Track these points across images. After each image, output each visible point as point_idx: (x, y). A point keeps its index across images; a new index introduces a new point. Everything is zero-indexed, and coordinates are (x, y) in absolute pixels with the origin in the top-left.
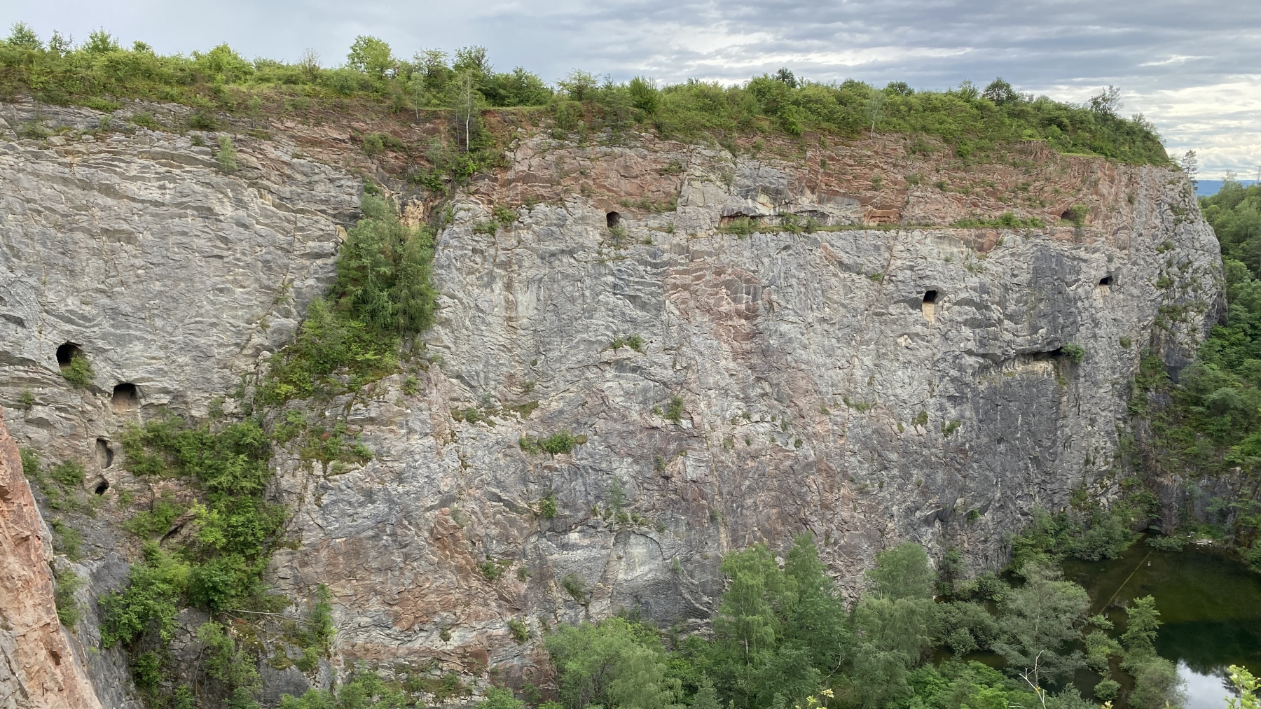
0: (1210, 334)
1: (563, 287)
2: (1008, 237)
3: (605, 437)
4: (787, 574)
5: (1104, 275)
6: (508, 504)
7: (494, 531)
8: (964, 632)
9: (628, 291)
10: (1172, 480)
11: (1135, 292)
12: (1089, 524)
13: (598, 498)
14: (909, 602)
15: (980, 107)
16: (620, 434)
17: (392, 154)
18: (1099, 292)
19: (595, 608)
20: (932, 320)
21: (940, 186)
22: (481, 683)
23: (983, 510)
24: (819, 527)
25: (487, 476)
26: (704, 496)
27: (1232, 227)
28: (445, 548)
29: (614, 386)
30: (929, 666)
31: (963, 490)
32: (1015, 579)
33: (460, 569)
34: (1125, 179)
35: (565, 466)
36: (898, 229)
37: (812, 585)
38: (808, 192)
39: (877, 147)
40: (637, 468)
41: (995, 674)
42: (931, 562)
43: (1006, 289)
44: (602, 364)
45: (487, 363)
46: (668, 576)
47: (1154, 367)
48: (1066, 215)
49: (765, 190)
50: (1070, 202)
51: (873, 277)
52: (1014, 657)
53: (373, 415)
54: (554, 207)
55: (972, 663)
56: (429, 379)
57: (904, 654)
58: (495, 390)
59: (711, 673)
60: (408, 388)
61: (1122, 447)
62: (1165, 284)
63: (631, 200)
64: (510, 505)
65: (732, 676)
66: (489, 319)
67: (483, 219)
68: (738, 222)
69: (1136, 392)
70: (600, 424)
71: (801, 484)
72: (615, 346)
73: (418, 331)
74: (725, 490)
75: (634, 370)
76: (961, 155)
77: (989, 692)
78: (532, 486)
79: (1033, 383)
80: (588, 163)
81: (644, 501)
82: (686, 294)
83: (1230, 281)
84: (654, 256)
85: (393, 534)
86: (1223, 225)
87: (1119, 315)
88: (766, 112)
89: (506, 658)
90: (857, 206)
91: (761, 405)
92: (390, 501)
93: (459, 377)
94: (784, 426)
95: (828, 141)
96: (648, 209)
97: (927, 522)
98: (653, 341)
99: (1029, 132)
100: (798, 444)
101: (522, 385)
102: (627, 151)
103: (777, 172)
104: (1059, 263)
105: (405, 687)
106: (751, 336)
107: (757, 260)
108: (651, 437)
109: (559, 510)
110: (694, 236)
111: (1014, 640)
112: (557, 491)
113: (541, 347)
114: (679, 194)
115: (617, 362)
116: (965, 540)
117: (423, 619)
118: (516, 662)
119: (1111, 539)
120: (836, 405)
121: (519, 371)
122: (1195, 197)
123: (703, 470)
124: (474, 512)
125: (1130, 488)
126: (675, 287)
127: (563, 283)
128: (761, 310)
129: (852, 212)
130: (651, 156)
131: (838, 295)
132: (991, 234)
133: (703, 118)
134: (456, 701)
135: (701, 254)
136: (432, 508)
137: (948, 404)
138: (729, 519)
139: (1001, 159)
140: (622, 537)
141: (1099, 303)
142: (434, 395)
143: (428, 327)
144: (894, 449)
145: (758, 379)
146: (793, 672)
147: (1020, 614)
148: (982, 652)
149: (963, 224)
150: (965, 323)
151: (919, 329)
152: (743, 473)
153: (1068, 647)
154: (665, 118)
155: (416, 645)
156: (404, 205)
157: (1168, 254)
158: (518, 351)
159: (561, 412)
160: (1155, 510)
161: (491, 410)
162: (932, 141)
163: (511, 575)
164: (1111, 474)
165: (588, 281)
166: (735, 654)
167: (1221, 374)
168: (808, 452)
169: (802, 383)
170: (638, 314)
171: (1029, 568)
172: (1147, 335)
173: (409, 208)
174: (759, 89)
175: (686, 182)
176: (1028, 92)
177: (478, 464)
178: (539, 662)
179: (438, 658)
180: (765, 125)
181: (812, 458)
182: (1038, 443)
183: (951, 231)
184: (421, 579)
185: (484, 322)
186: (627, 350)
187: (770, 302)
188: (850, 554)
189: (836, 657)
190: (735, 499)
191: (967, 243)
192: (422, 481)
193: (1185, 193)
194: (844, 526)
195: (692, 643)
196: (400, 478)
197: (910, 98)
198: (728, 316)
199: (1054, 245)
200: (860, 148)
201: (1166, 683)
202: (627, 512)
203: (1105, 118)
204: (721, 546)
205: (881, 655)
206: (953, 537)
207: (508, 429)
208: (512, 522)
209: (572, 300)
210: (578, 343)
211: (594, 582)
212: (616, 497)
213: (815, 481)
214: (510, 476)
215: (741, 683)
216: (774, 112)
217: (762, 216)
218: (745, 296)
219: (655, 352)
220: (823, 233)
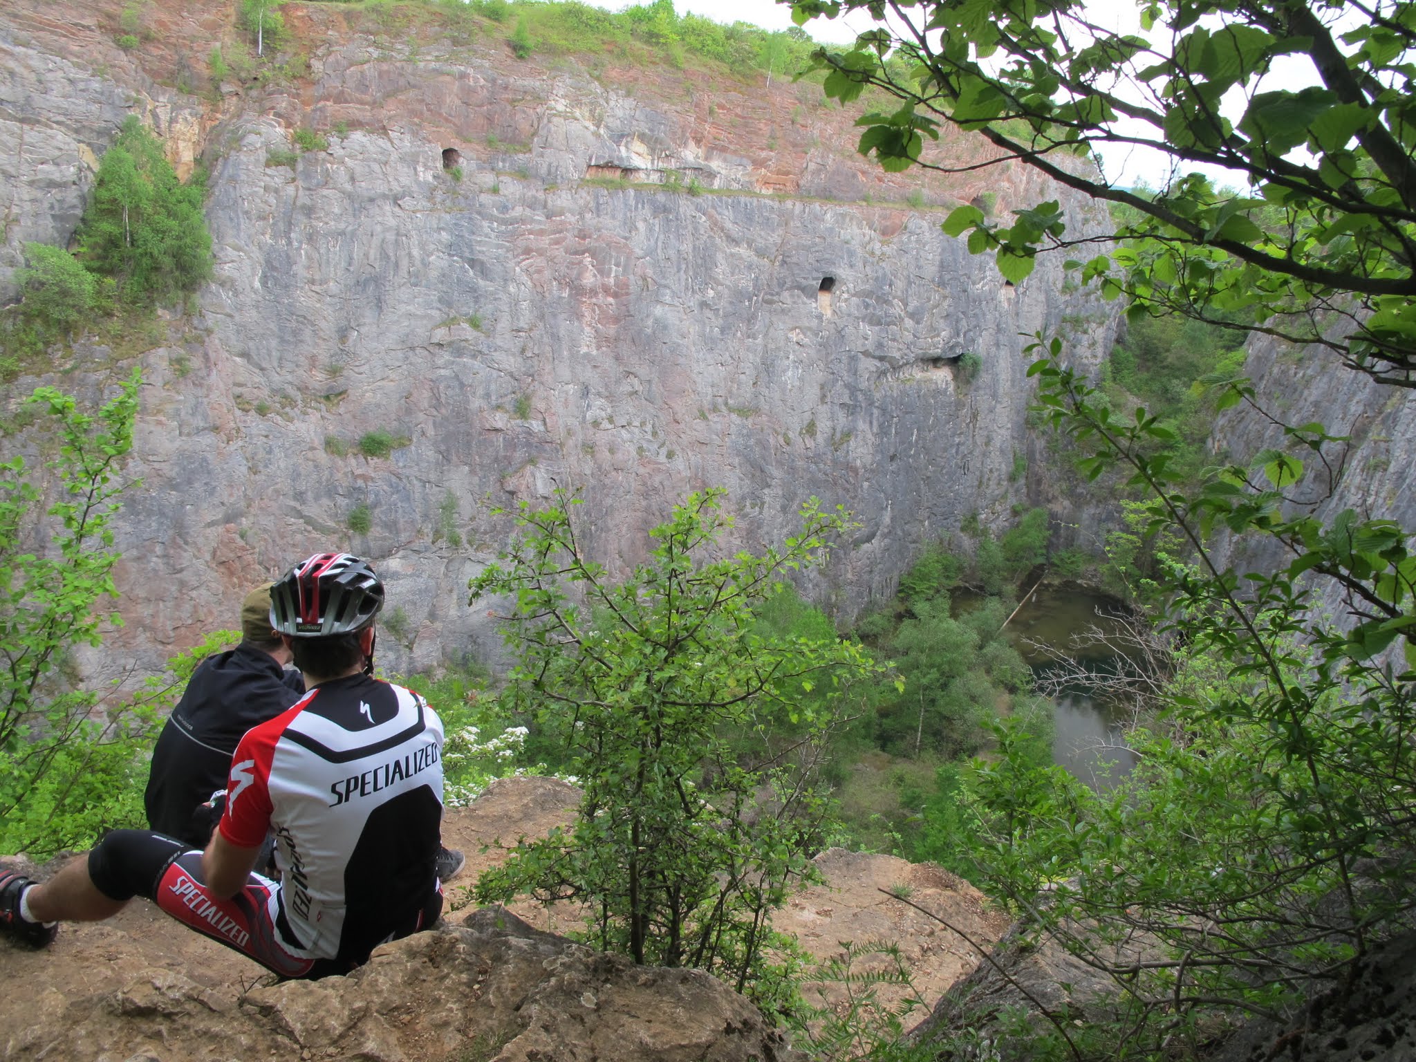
2: (914, 221)
3: (435, 440)
6: (310, 521)
7: (294, 555)
9: (467, 252)
10: (1061, 507)
11: (1039, 296)
16: (454, 436)
18: (1003, 294)
19: (420, 650)
20: (827, 314)
25: (283, 485)
28: (231, 574)
35: (382, 475)
36: (795, 200)
38: (692, 144)
39: (774, 99)
40: (474, 480)
43: (909, 282)
44: (432, 346)
48: (977, 201)
49: (642, 137)
50: (980, 187)
51: (765, 256)
54: (374, 137)
56: (206, 356)
58: (292, 376)
60: (180, 368)
61: (1016, 470)
63: (474, 134)
67: (280, 147)
68: (607, 174)
69: (1033, 409)
70: (428, 423)
72: (450, 324)
73: (191, 291)
75: (473, 355)
78: (340, 500)
79: (931, 392)
81: (482, 521)
82: (541, 262)
84: (502, 209)
85: (165, 556)
87: (1022, 321)
88: (645, 40)
90: (748, 168)
91: (628, 407)
93: (246, 356)
94: (655, 433)
95: (718, 84)
96: (496, 149)
98: (498, 319)
100: (670, 455)
101: (327, 369)
103: (657, 115)
106: (618, 320)
108: (492, 440)
109: (377, 530)
110: (553, 186)
114: (536, 133)
115: (451, 344)
120: (716, 409)
121: (323, 350)
123: (556, 485)
124: (266, 530)
125: (1020, 513)
126: (529, 250)
127: (383, 237)
128: (633, 288)
129: (743, 174)
130: (502, 82)
132: (896, 213)
135: (561, 211)
136: (213, 524)
137: (840, 414)
140: (455, 564)
141: (1004, 306)
142: (214, 378)
143: (204, 286)
144: (779, 464)
145: (626, 374)
150: (864, 318)
151: (812, 322)
156: (172, 121)
158: (323, 324)
159: (378, 406)
161: (288, 401)
164: (1003, 499)
165: (416, 237)
168: (682, 465)
169: (678, 381)
170: (479, 282)
172: (1048, 345)
173: (180, 126)
175: (545, 118)
177: (272, 469)
181: (686, 472)
182: (932, 462)
183: (854, 209)
186: (464, 329)
187: (645, 279)
191: (870, 224)
192: (199, 489)
198: (592, 291)
200: (752, 96)
206: (836, 566)
207: (310, 425)
208: (316, 544)
209: (395, 261)
210: (401, 317)
211: (421, 618)
212: (447, 516)
214: (310, 485)
216: (653, 41)
217: (637, 170)
218: (614, 268)
219: (501, 333)
220: (709, 197)
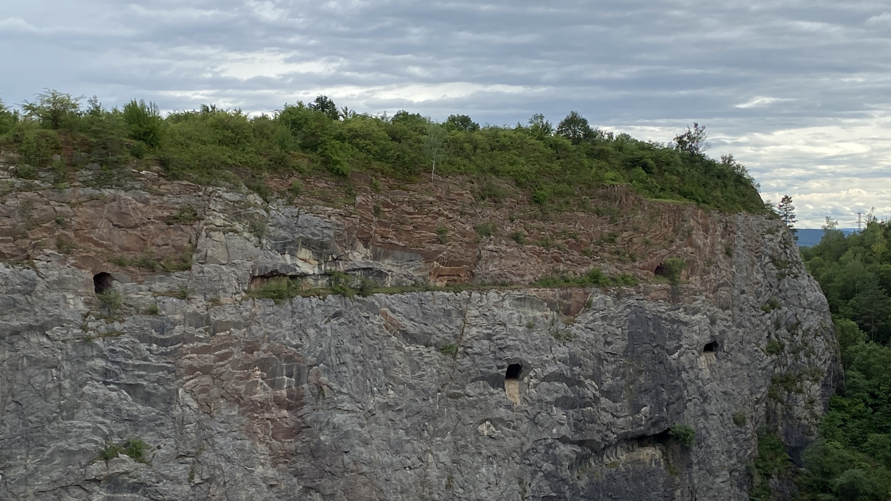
0: (831, 406)
1: (30, 377)
2: (597, 297)
5: (708, 340)
9: (124, 378)
11: (744, 359)
15: (554, 146)
18: (703, 361)
20: (518, 402)
21: (516, 238)
27: (838, 282)
34: (720, 229)
36: (471, 290)
38: (360, 246)
39: (440, 192)
43: (600, 359)
44: (87, 483)
47: (773, 448)
48: (661, 270)
49: (307, 243)
50: (662, 255)
51: (445, 349)
54: (18, 268)
62: (775, 349)
63: (128, 257)
68: (273, 283)
69: (758, 480)
72: (106, 457)
75: (134, 488)
76: (537, 201)
79: (640, 474)
80: (67, 209)
82: (207, 380)
83: (844, 344)
84: (162, 329)
86: (829, 280)
87: (729, 386)
88: (303, 147)
90: (420, 263)
95: (381, 182)
96: (152, 268)
98: (161, 446)
99: (611, 174)
102: (122, 193)
103: (321, 220)
104: (657, 326)
106: (294, 432)
107: (300, 331)
110: (216, 302)
114: (194, 248)
115: (109, 478)
122: (796, 247)
126: (191, 370)
127: (31, 371)
128: (308, 396)
129: (415, 270)
130: (155, 201)
131: (403, 373)
132: (577, 293)
133: (224, 153)
135: (225, 325)
139: (582, 206)
141: (706, 373)
145: (307, 490)
149: (545, 283)
150: (557, 403)
151: (502, 412)
154: (172, 153)
157: (774, 314)
162: (503, 185)
165: (67, 367)
167: (846, 454)
170: (140, 409)
172: (761, 409)
174: (294, 119)
175: (204, 234)
180: (304, 163)
183: (532, 292)
186: (124, 461)
187: (319, 386)
191: (552, 305)
193: (785, 244)
197: (476, 135)
198: (264, 406)
199: (649, 305)
203: (693, 159)
209: (44, 395)
210: (52, 454)
216: (314, 148)
217: (304, 275)
218: (286, 378)
219: (165, 460)
220: (382, 296)
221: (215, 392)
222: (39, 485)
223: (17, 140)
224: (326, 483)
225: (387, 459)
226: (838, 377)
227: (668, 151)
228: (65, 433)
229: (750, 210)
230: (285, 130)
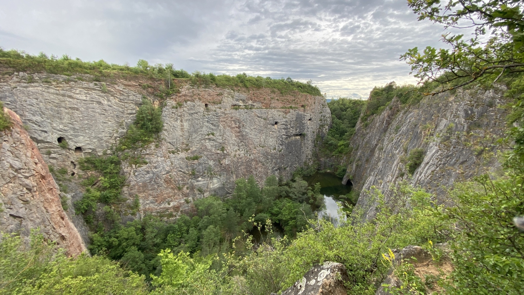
0: (329, 130)
1: (195, 121)
2: (291, 111)
3: (207, 156)
4: (248, 183)
5: (309, 118)
6: (183, 172)
7: (180, 179)
8: (284, 192)
9: (211, 122)
10: (322, 159)
11: (315, 122)
12: (307, 169)
13: (205, 170)
14: (273, 187)
15: (285, 83)
16: (210, 155)
17: (150, 89)
18: (309, 122)
19: (205, 195)
20: (277, 128)
21: (278, 100)
22: (178, 214)
23: (287, 167)
24: (255, 173)
25: (178, 166)
26: (230, 168)
27: (333, 109)
28: (168, 183)
29: (208, 144)
30: (277, 200)
31: (283, 163)
32: (293, 181)
33: (172, 188)
34: (313, 99)
35: (197, 163)
36: (269, 109)
37: (253, 185)
39: (265, 91)
40: (214, 162)
41: (290, 200)
42: (277, 178)
43: (291, 121)
44: (205, 139)
45: (177, 140)
46: (222, 186)
47: (319, 137)
48: (302, 106)
49: (241, 100)
50: (303, 103)
51: (265, 119)
52: (294, 197)
53: (148, 153)
55: (286, 199)
56: (162, 144)
57: (272, 198)
58: (179, 146)
59: (232, 206)
60: (157, 146)
61: (313, 153)
62: (321, 120)
63: (211, 101)
64: (184, 173)
65: (236, 206)
66: (177, 129)
67: (174, 105)
68: (235, 107)
69: (316, 142)
70: (205, 153)
71: (251, 164)
72: (208, 135)
73: (158, 132)
74: (234, 166)
75: (213, 140)
76: (281, 93)
77: (289, 204)
78: (189, 168)
79: (296, 141)
80: (200, 92)
81: (216, 170)
82: (224, 123)
83: (333, 120)
84: (217, 114)
85: (155, 181)
86: (331, 108)
87: (312, 126)
88: (241, 82)
89: (184, 207)
90: (261, 104)
91: (242, 147)
92: (153, 173)
93: (170, 143)
94: (247, 152)
95: (254, 89)
96: (215, 103)
97: (276, 170)
98: (217, 134)
99: (295, 88)
100: (250, 155)
101: (186, 144)
102: (209, 90)
103: (244, 96)
104: (301, 116)
105: (159, 217)
106: (239, 132)
107: (240, 115)
108: (217, 155)
109: (196, 173)
110: (226, 110)
111: (294, 193)
112: (195, 169)
113: (190, 135)
114: (222, 100)
115: (209, 139)
116: (284, 173)
117: (163, 200)
118: (187, 208)
119: (311, 172)
120: (258, 147)
121: (185, 141)
122: (326, 102)
123: (229, 162)
124: (175, 175)
125: (315, 161)
126: (222, 121)
128: (241, 126)
129: (260, 105)
130: (215, 91)
131: (257, 123)
132: (288, 110)
133: (227, 83)
134: (172, 218)
135: (227, 114)
136: (164, 174)
137: (280, 146)
138: (235, 172)
139: (290, 94)
140: (211, 178)
141: (309, 124)
142: (163, 147)
143: (161, 131)
144: (270, 155)
145: (241, 142)
146: (250, 204)
147: (295, 188)
148: (288, 196)
149: (282, 108)
150: (283, 129)
151: (274, 130)
152: (238, 162)
153: (304, 194)
154: (218, 83)
155: (162, 207)
156: (154, 101)
157: (321, 114)
158: (184, 136)
159: (196, 150)
160: (319, 165)
161: (178, 151)
162: (276, 90)
163: (185, 189)
164: (311, 159)
165: (201, 120)
166: (237, 201)
167: (331, 138)
168: (252, 157)
169: (251, 142)
170: (214, 127)
171: (296, 178)
172: (318, 131)
173: (155, 102)
174: (239, 77)
176: (295, 80)
177: (176, 163)
178: (192, 208)
179: (167, 209)
180: (241, 85)
181: (253, 158)
182: (297, 153)
183: (280, 109)
184: (162, 191)
185: (175, 130)
187: (243, 125)
188: (261, 178)
189: (259, 200)
190: (237, 168)
191: (283, 112)
192: (161, 168)
193: (324, 102)
194: (260, 172)
195: (228, 200)
196: (156, 168)
197: (271, 81)
198: (234, 128)
199: (300, 112)
200: (261, 91)
201: (322, 199)
202: (212, 172)
203: (310, 86)
204: (234, 178)
205: (268, 198)
206: (281, 173)
207: (183, 155)
208: (185, 177)
209: (198, 124)
211: (205, 189)
212: (209, 169)
213: (254, 163)
214: (183, 166)
215: (238, 208)
216: (242, 82)
217: (241, 105)
218: (238, 123)
219: (218, 136)
220: (254, 109)
221: (226, 125)
222: (197, 139)
223: (191, 79)
224: (244, 141)
225: (254, 137)
226: (331, 125)
227: (306, 85)
228: (201, 131)
229: (319, 95)
230: (237, 79)
